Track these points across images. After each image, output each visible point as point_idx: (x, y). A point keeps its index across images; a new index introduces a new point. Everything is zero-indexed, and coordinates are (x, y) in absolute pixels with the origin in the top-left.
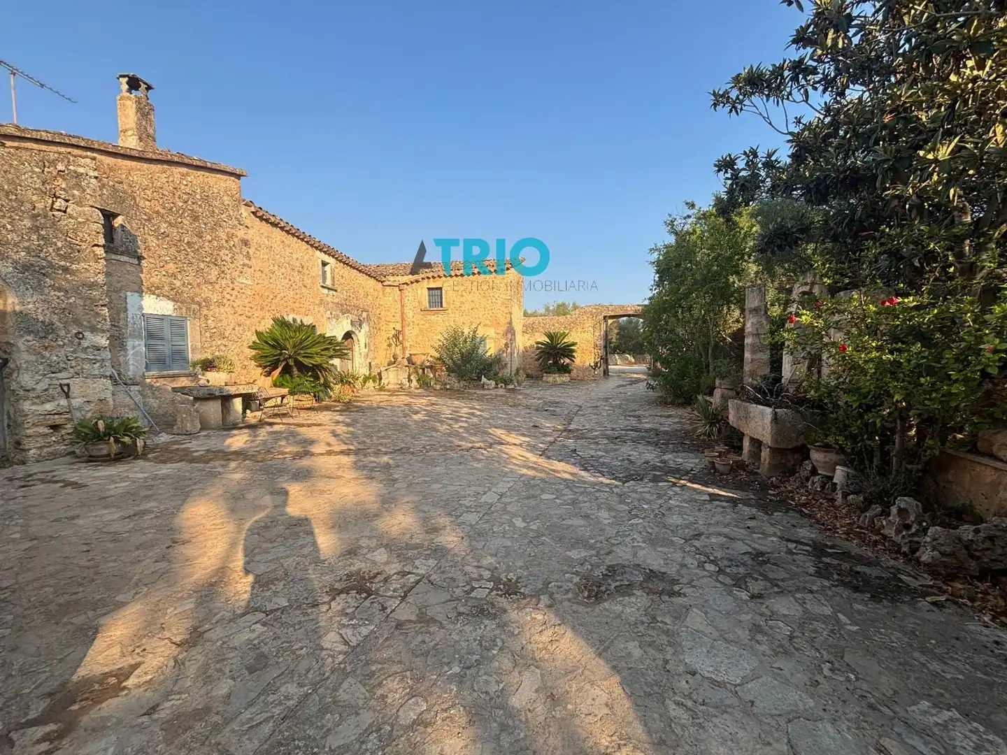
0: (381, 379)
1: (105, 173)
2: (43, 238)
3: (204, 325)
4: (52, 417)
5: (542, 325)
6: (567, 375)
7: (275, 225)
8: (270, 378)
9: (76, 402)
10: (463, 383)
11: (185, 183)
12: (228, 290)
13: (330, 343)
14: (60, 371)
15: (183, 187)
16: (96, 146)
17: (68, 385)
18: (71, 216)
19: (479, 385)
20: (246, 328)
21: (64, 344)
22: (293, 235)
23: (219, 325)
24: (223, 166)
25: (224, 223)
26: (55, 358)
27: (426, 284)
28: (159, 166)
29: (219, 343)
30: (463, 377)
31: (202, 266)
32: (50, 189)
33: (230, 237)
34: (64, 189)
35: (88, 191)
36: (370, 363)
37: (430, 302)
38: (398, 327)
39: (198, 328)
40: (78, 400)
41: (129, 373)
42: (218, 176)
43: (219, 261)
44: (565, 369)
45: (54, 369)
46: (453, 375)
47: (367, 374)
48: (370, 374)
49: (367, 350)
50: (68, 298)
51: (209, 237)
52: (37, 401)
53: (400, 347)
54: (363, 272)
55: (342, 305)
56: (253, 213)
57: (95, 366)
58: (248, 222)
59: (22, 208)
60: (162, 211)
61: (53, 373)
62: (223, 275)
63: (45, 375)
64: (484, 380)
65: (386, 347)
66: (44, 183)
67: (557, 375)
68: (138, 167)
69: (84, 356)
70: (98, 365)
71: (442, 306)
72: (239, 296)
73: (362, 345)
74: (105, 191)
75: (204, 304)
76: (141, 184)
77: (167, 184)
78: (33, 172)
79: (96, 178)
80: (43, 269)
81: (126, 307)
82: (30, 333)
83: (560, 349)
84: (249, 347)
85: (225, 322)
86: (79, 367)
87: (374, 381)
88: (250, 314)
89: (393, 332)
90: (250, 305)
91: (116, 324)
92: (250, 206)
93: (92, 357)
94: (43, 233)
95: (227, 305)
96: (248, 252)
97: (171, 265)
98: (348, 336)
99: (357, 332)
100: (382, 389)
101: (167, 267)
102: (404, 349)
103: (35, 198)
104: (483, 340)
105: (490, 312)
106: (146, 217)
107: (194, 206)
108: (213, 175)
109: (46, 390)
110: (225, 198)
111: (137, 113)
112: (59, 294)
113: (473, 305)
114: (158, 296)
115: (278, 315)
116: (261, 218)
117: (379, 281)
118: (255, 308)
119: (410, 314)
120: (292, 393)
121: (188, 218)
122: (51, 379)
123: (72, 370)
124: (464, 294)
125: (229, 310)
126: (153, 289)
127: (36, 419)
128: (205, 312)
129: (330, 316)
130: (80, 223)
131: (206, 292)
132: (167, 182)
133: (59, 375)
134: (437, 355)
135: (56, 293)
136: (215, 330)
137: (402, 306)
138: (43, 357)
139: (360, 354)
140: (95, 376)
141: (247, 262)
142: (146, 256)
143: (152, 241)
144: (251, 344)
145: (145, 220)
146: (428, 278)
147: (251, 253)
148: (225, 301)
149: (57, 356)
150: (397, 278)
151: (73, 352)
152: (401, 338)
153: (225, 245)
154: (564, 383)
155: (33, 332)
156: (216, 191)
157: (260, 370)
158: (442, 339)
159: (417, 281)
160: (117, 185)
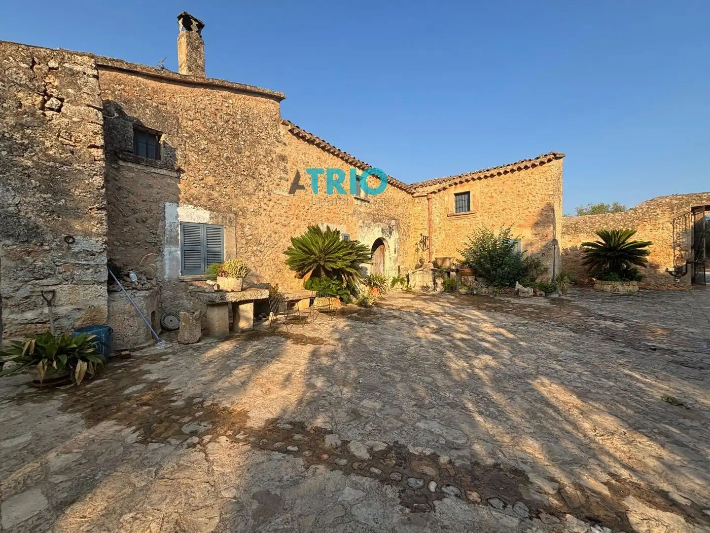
0: (408, 281)
1: (149, 95)
2: (28, 138)
3: (239, 233)
4: (33, 326)
5: (589, 224)
6: (635, 283)
7: (311, 142)
8: (302, 280)
9: (62, 310)
10: (491, 289)
11: (227, 105)
12: (266, 201)
13: (351, 248)
14: (45, 277)
15: (224, 108)
16: (139, 69)
17: (53, 292)
18: (64, 116)
19: (511, 292)
20: (282, 235)
21: (51, 249)
22: (328, 151)
23: (256, 232)
24: (261, 89)
25: (263, 141)
26: (40, 263)
27: (453, 190)
28: (202, 89)
29: (255, 248)
30: (492, 282)
31: (240, 178)
32: (39, 86)
33: (268, 153)
34: (57, 87)
35: (85, 90)
36: (399, 267)
37: (456, 208)
38: (426, 234)
39: (234, 235)
40: (65, 308)
41: (165, 277)
42: (258, 98)
43: (257, 174)
44: (630, 276)
45: (39, 275)
46: (480, 279)
47: (396, 277)
48: (399, 277)
49: (396, 255)
50: (57, 201)
51: (247, 153)
52: (16, 309)
53: (426, 252)
54: (395, 186)
55: (374, 215)
56: (290, 131)
57: (87, 271)
58: (285, 140)
59: (5, 105)
60: (203, 130)
61: (37, 279)
62: (260, 187)
63: (27, 281)
64: (518, 286)
65: (414, 252)
66: (31, 80)
67: (618, 283)
68: (182, 91)
69: (73, 261)
70: (91, 270)
71: (469, 210)
72: (275, 207)
73: (392, 250)
74: (147, 111)
75: (240, 213)
76: (184, 105)
77: (209, 106)
78: (19, 68)
79: (94, 76)
80: (26, 169)
81: (164, 216)
82: (9, 236)
83: (621, 250)
84: (285, 253)
85: (261, 230)
86: (69, 273)
87: (402, 283)
88: (286, 223)
89: (420, 238)
90: (286, 215)
91: (155, 232)
92: (288, 125)
93: (85, 262)
94: (28, 131)
95: (263, 214)
96: (285, 167)
97: (210, 178)
98: (379, 243)
99: (387, 239)
100: (408, 291)
101: (206, 180)
102: (430, 254)
103: (20, 95)
104: (516, 242)
105: (527, 212)
106: (188, 135)
107: (235, 125)
108: (254, 98)
109: (26, 298)
110: (265, 118)
111: (188, 45)
112: (45, 196)
113: (505, 206)
114: (196, 206)
115: (313, 224)
116: (297, 135)
117: (410, 193)
118: (291, 218)
119: (436, 220)
120: (320, 295)
121: (228, 136)
122: (34, 285)
123: (60, 276)
124: (494, 194)
125: (264, 218)
126: (191, 199)
127: (13, 329)
128: (241, 220)
129: (362, 224)
130: (75, 122)
131: (243, 202)
132: (210, 104)
133: (45, 282)
134: (463, 259)
135: (42, 195)
136: (251, 237)
137: (430, 213)
138: (24, 262)
139: (390, 258)
140: (87, 283)
141: (283, 175)
142: (186, 170)
143: (193, 157)
144: (286, 250)
145: (186, 137)
146: (456, 184)
147: (288, 168)
148: (262, 211)
149: (42, 261)
150: (425, 189)
151: (60, 257)
152: (428, 243)
153: (263, 160)
154: (629, 295)
155: (12, 236)
156: (256, 112)
157: (294, 273)
158: (469, 243)
159: (444, 189)
160: (160, 106)
